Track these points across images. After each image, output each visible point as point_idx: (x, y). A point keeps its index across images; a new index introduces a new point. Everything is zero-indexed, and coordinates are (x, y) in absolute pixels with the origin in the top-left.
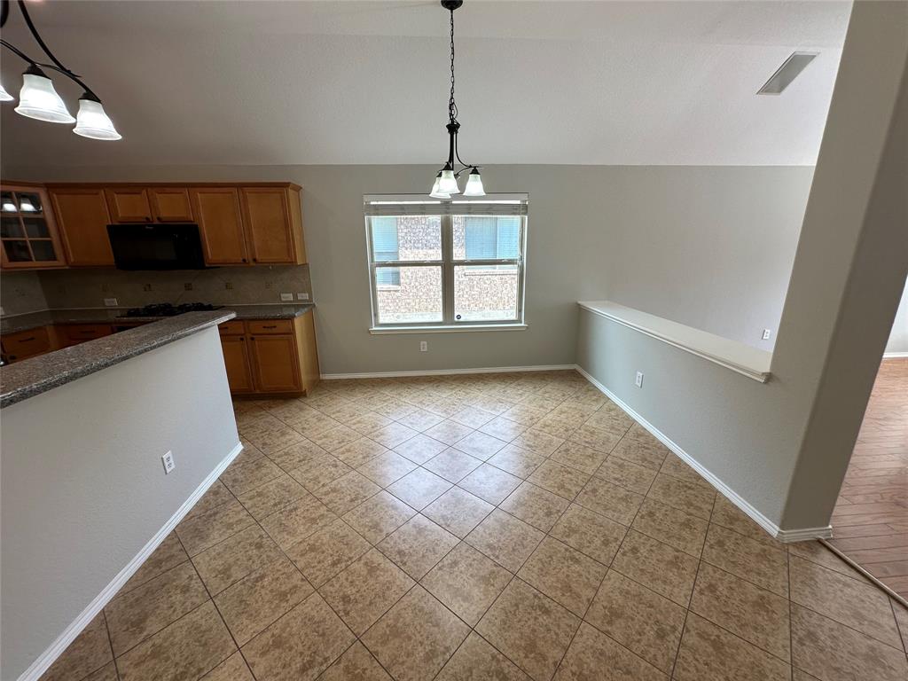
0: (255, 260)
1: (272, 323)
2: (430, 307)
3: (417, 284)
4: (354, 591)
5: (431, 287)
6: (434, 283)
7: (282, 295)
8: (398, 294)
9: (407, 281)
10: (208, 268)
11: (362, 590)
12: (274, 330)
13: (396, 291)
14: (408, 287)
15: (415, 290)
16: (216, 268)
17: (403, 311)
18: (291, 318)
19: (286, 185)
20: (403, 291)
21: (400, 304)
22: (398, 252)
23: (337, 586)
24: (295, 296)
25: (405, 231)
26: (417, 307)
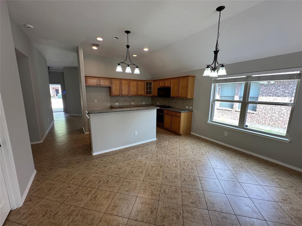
0: (179, 96)
1: (177, 113)
2: (271, 124)
3: (266, 112)
4: (168, 191)
5: (274, 115)
6: (277, 113)
7: (186, 107)
8: (254, 115)
9: (260, 110)
10: (171, 98)
11: (169, 193)
12: (176, 115)
13: (253, 113)
14: (260, 113)
15: (264, 115)
16: (173, 98)
17: (255, 122)
18: (180, 113)
19: (188, 76)
20: (256, 114)
21: (254, 119)
22: (258, 97)
23: (166, 187)
24: (189, 107)
25: (264, 88)
26: (263, 122)
